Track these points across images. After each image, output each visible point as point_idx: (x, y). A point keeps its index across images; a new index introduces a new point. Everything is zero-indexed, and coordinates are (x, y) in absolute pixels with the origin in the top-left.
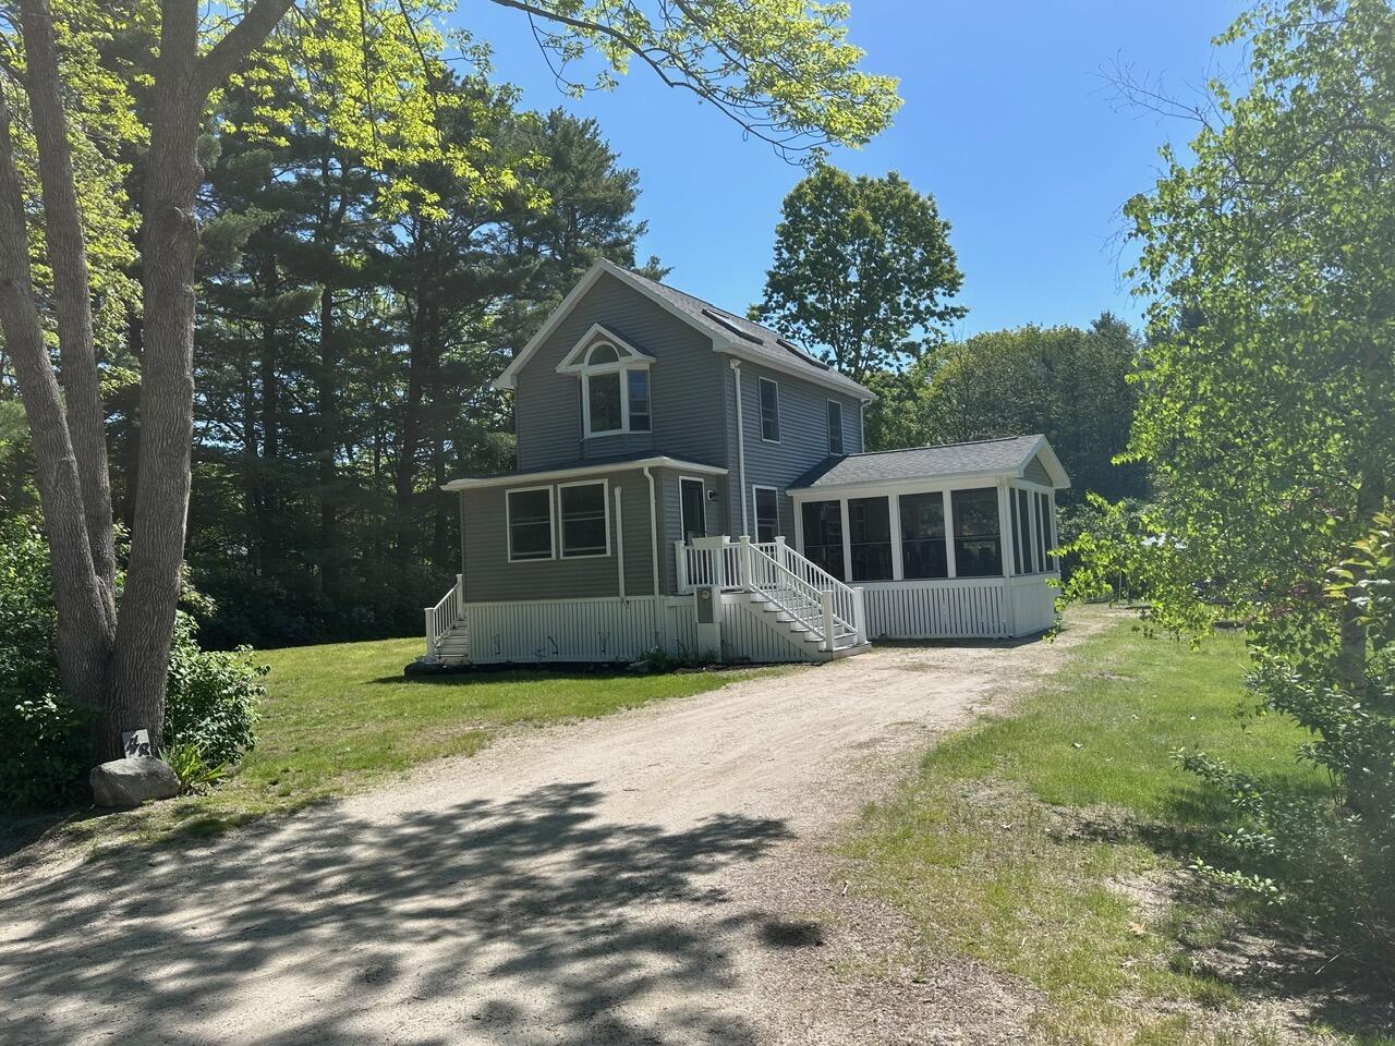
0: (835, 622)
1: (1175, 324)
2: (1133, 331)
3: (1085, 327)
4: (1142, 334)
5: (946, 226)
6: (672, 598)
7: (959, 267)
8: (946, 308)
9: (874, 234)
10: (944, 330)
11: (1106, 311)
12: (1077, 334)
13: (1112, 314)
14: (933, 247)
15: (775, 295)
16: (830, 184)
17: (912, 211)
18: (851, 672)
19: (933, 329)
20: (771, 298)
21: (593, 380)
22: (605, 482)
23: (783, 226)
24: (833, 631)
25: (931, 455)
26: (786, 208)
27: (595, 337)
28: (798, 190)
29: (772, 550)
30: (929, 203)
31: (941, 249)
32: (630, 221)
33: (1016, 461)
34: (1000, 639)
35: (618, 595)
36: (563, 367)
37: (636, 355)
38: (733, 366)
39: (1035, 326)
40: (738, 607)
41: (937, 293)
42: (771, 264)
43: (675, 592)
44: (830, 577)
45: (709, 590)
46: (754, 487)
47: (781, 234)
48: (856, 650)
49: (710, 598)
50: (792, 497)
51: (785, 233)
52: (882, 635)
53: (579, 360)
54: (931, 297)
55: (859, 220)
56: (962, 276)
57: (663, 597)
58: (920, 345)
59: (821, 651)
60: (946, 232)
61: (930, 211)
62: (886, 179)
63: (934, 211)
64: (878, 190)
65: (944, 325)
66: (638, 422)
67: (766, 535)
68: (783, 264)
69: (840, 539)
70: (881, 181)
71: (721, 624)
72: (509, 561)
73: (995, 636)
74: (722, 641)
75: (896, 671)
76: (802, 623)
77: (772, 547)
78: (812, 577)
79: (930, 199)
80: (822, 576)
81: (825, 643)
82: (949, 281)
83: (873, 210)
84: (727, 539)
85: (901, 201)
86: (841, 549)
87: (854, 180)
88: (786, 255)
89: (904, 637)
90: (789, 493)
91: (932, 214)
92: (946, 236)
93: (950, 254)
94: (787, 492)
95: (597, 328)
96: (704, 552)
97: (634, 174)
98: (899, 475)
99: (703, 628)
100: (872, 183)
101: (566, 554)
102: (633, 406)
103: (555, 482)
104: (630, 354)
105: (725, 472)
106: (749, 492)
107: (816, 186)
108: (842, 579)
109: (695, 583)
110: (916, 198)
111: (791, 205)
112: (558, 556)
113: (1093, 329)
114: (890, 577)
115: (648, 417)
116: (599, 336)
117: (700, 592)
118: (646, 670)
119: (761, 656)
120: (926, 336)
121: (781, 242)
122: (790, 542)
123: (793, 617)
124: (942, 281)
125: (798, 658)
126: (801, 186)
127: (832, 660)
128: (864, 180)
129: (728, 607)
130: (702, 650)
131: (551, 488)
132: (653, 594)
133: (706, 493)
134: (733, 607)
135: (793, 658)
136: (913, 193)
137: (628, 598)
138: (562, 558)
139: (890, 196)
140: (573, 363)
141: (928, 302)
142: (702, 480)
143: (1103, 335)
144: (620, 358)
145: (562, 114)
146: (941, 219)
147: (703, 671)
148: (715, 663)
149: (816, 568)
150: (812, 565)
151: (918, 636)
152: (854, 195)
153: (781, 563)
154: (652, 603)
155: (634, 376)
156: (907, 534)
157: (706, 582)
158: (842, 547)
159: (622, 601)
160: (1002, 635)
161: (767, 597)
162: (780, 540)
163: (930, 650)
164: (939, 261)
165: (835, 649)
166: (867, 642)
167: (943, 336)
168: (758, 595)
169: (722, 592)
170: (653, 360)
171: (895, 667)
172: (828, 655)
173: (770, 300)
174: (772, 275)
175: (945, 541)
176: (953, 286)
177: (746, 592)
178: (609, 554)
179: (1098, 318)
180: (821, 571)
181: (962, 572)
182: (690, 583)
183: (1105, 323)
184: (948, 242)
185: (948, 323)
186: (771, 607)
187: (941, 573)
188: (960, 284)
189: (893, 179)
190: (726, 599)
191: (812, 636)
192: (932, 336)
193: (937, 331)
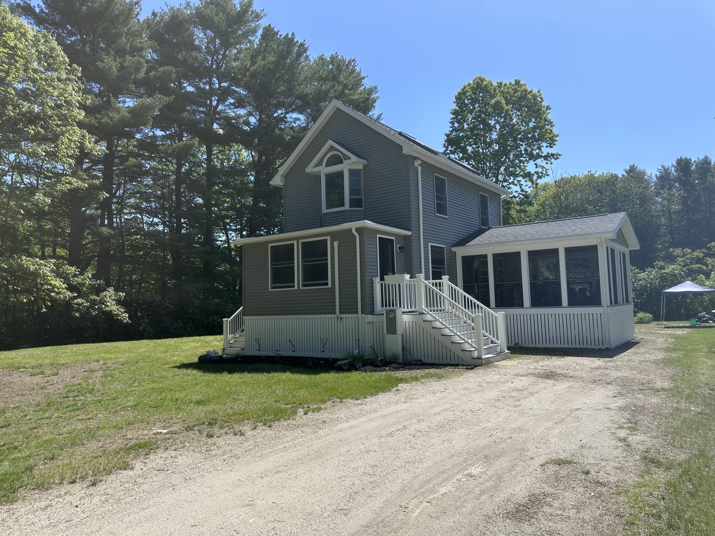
0: (484, 336)
1: (673, 170)
2: (649, 174)
3: (620, 173)
4: (654, 176)
5: (548, 108)
6: (370, 316)
7: (555, 130)
8: (548, 153)
9: (507, 111)
10: (547, 166)
11: (632, 164)
12: (616, 176)
13: (635, 165)
14: (541, 118)
15: (450, 147)
16: (481, 85)
17: (528, 98)
18: (496, 378)
19: (540, 166)
20: (447, 148)
21: (328, 176)
22: (328, 238)
23: (455, 110)
24: (482, 342)
25: (549, 225)
26: (456, 100)
27: (330, 149)
28: (463, 89)
29: (440, 286)
30: (538, 94)
31: (545, 120)
32: (374, 114)
33: (611, 227)
34: (600, 349)
35: (335, 313)
36: (310, 169)
37: (354, 158)
38: (416, 164)
39: (593, 172)
40: (414, 324)
41: (543, 146)
42: (448, 129)
43: (372, 312)
44: (481, 305)
45: (394, 311)
46: (430, 244)
47: (454, 114)
48: (499, 357)
49: (395, 317)
50: (455, 252)
51: (455, 113)
52: (516, 344)
53: (319, 164)
54: (539, 148)
55: (498, 103)
56: (557, 136)
57: (364, 315)
58: (533, 175)
59: (473, 358)
60: (548, 111)
61: (539, 99)
62: (513, 82)
63: (541, 98)
64: (509, 88)
65: (547, 163)
66: (356, 203)
67: (437, 275)
68: (454, 130)
69: (487, 280)
70: (510, 84)
71: (402, 335)
72: (270, 290)
73: (596, 347)
74: (403, 348)
75: (533, 379)
76: (459, 336)
77: (440, 283)
78: (467, 304)
79: (539, 92)
80: (475, 303)
81: (476, 352)
82: (549, 138)
83: (506, 98)
84: (407, 277)
85: (522, 94)
86: (487, 287)
87: (495, 84)
88: (456, 125)
89: (531, 346)
90: (454, 249)
91: (540, 100)
92: (548, 113)
93: (551, 123)
94: (452, 249)
95: (331, 143)
96: (392, 285)
97: (375, 88)
98: (528, 237)
99: (389, 338)
100: (505, 85)
101: (304, 285)
102: (352, 191)
103: (297, 239)
104: (350, 158)
105: (409, 233)
106: (426, 247)
107: (473, 87)
108: (488, 305)
109: (386, 306)
110: (531, 92)
111: (460, 98)
112: (299, 287)
113: (625, 174)
114: (521, 305)
115: (361, 199)
116: (332, 148)
117: (388, 312)
118: (347, 367)
119: (430, 359)
120: (536, 170)
121: (454, 118)
122: (453, 280)
123: (454, 332)
124: (546, 139)
125: (456, 362)
126: (465, 87)
127: (482, 365)
128: (501, 83)
129: (407, 324)
130: (389, 354)
131: (295, 242)
132: (357, 313)
133: (396, 247)
134: (411, 324)
135: (452, 362)
136: (529, 89)
137: (342, 316)
138: (301, 288)
139: (516, 91)
140: (316, 166)
141: (538, 151)
142: (393, 238)
143: (632, 177)
144: (344, 162)
145: (337, 56)
146: (544, 104)
147: (386, 371)
148: (396, 363)
149: (471, 298)
150: (467, 295)
151: (541, 346)
152: (495, 91)
153: (446, 294)
154: (356, 319)
155: (353, 173)
156: (533, 276)
157: (393, 306)
158: (488, 285)
159: (338, 318)
160: (601, 347)
161: (435, 318)
162: (445, 279)
163: (554, 358)
164: (544, 127)
165: (484, 357)
166: (507, 351)
167: (546, 170)
168: (428, 315)
169: (403, 313)
170: (365, 162)
171: (530, 374)
172: (479, 361)
173: (447, 150)
174: (448, 135)
175: (560, 282)
176: (552, 143)
177: (420, 314)
178: (330, 285)
179: (628, 168)
180: (474, 300)
181: (572, 303)
182: (383, 306)
183: (632, 170)
184: (549, 117)
185: (549, 162)
186: (438, 325)
187: (558, 303)
188: (556, 141)
189: (517, 82)
190: (406, 318)
191: (467, 347)
192: (540, 170)
193: (543, 167)
